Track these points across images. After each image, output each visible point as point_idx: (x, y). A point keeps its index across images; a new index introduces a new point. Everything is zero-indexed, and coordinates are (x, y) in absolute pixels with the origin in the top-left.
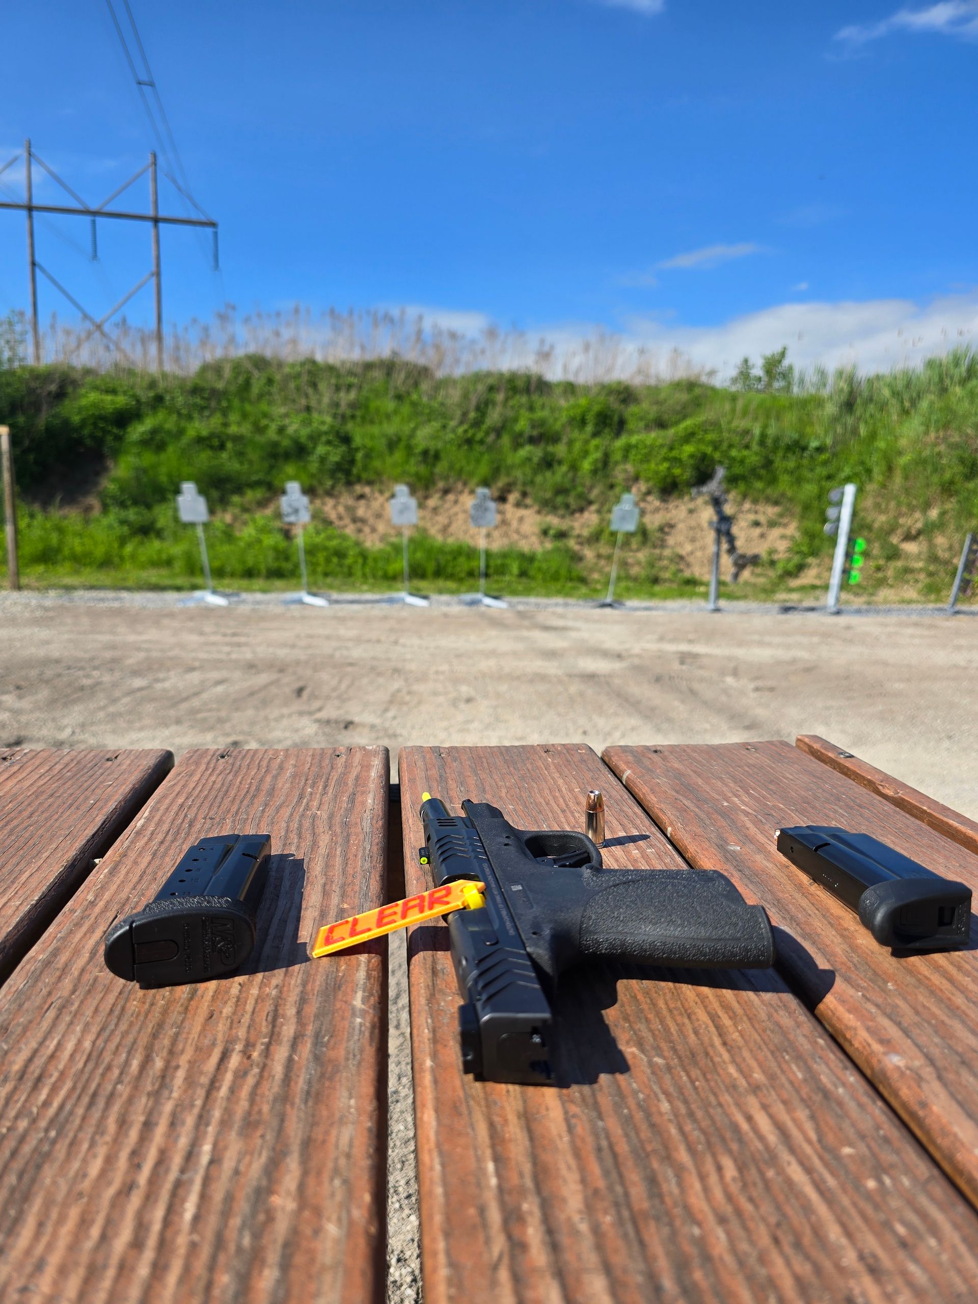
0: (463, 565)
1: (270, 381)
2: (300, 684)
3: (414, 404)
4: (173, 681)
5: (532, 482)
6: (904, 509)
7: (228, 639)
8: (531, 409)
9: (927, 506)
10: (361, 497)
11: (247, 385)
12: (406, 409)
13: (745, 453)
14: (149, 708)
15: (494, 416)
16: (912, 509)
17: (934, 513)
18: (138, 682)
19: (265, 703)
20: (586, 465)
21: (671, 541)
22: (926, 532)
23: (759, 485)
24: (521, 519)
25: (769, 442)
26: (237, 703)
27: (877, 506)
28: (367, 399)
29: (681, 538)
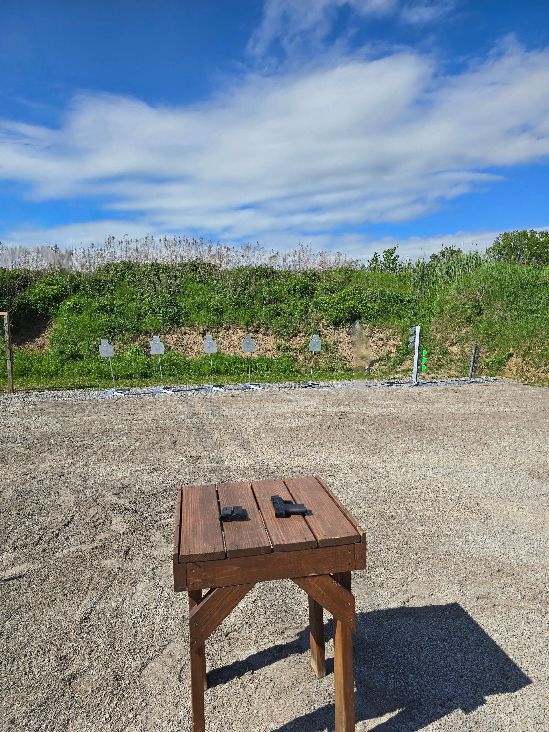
0: (240, 366)
1: (135, 275)
2: (174, 439)
3: (209, 285)
4: (116, 442)
5: (271, 323)
6: (450, 331)
7: (132, 417)
8: (268, 286)
9: (460, 329)
10: (185, 333)
11: (123, 277)
12: (205, 288)
13: (374, 304)
14: (111, 455)
15: (250, 290)
16: (453, 330)
17: (463, 332)
18: (101, 443)
19: (161, 450)
20: (297, 313)
21: (340, 349)
22: (460, 341)
23: (381, 320)
24: (266, 341)
25: (385, 298)
26: (149, 451)
27: (437, 328)
28: (185, 283)
29: (345, 348)
